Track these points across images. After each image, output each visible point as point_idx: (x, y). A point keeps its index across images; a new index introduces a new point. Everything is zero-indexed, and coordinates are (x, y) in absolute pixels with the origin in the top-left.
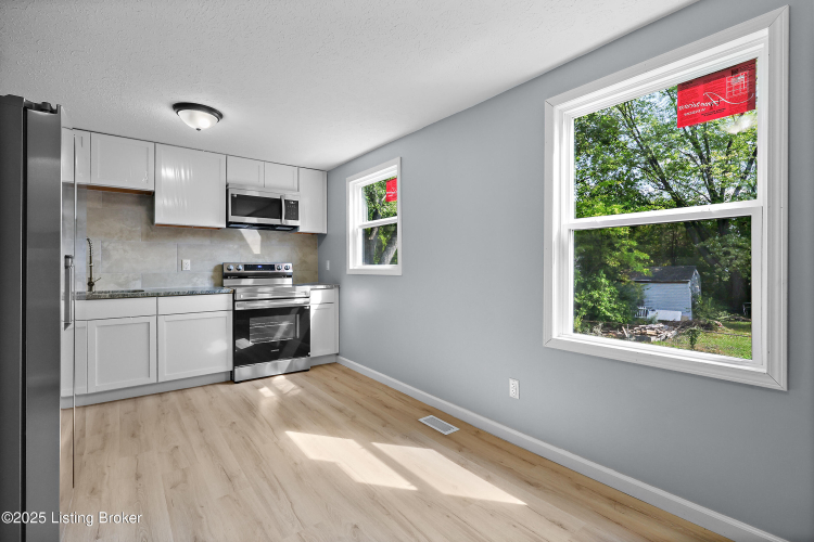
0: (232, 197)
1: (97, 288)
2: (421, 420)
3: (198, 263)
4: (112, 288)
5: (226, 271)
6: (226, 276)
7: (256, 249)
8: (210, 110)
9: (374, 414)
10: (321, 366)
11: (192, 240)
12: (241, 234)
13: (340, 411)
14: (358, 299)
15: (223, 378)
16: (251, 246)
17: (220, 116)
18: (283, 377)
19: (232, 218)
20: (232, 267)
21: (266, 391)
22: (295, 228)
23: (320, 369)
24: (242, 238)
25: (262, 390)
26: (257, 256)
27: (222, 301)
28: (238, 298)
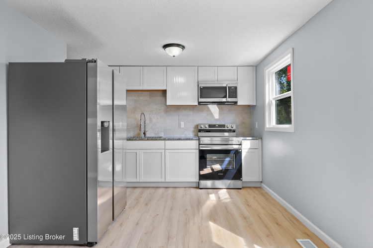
0: (200, 88)
1: (148, 135)
2: (298, 241)
3: (186, 124)
4: (152, 135)
5: (199, 128)
6: (200, 131)
7: (217, 116)
8: (178, 45)
9: (266, 226)
10: (250, 187)
11: (184, 112)
12: (208, 108)
13: (245, 218)
14: (275, 147)
15: (195, 185)
16: (214, 114)
17: (183, 47)
18: (225, 190)
19: (201, 100)
20: (202, 126)
21: (213, 197)
22: (236, 103)
23: (249, 190)
24: (209, 110)
25: (210, 196)
26: (217, 120)
27: (194, 144)
28: (201, 143)
